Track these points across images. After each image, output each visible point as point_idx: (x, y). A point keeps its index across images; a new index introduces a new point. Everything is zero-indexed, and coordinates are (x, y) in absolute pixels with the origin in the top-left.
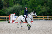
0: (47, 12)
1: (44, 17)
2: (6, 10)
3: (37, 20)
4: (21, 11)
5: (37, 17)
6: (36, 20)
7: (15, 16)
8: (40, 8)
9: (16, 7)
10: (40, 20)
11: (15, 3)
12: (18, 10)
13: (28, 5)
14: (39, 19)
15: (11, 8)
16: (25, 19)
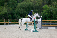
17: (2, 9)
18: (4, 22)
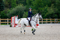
0: (55, 14)
1: (52, 20)
2: (8, 12)
3: (44, 23)
4: (25, 13)
5: (43, 20)
6: (42, 23)
7: (18, 18)
8: (47, 10)
9: (20, 7)
10: (47, 23)
11: (17, 3)
12: (21, 12)
13: (33, 5)
14: (45, 22)
15: (14, 10)
16: (29, 22)
17: (49, 9)
18: (51, 21)
